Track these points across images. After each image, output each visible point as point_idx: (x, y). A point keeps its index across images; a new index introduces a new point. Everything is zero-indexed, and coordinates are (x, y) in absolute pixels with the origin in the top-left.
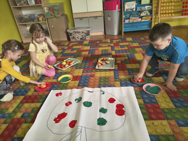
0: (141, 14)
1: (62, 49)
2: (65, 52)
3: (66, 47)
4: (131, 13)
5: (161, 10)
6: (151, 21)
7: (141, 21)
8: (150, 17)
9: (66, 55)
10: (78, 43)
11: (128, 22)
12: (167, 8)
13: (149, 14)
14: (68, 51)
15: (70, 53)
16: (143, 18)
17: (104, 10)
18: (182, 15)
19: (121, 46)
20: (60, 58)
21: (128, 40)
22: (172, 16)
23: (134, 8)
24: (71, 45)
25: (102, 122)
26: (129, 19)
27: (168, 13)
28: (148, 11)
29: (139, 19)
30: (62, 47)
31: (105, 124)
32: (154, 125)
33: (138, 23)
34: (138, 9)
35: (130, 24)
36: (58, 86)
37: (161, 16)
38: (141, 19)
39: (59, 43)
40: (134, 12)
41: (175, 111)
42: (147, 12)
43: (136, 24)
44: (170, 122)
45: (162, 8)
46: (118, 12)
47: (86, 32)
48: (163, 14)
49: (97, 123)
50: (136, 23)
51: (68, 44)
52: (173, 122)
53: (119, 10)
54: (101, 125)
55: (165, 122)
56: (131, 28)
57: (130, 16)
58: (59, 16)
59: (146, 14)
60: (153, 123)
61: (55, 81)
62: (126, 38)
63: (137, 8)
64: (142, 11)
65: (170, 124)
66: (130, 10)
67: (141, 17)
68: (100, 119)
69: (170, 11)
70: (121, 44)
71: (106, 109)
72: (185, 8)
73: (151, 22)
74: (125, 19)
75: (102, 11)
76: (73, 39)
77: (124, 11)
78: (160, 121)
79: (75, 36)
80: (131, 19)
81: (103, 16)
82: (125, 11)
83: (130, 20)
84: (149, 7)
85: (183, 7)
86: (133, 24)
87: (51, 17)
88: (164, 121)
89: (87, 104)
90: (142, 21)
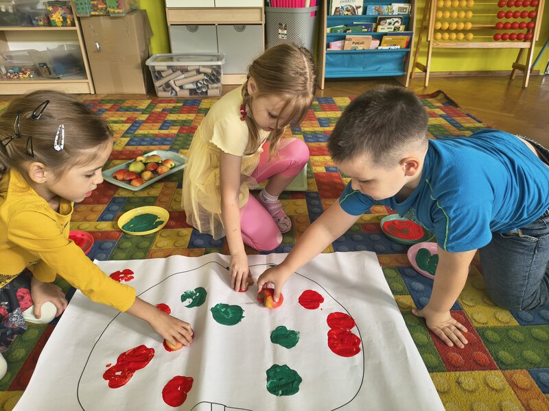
0: (380, 27)
1: (128, 119)
2: (140, 132)
3: (142, 113)
4: (348, 22)
5: (437, 20)
6: (407, 50)
7: (377, 48)
8: (406, 38)
9: (143, 140)
10: (181, 104)
11: (339, 49)
12: (455, 14)
13: (402, 28)
14: (151, 129)
15: (156, 135)
16: (385, 38)
17: (266, 4)
18: (496, 39)
19: (319, 120)
20: (124, 148)
21: (340, 105)
22: (466, 39)
23: (360, 7)
24: (160, 110)
25: (284, 381)
26: (343, 38)
27: (457, 31)
28: (401, 18)
29: (373, 42)
30: (128, 113)
31: (296, 390)
32: (465, 390)
33: (369, 53)
34: (372, 11)
35: (345, 56)
36: (119, 247)
37: (435, 38)
38: (378, 42)
39: (120, 100)
40: (359, 19)
41: (519, 336)
42: (397, 22)
43: (362, 56)
44: (511, 377)
45: (440, 14)
46: (312, 16)
47: (209, 71)
48: (441, 31)
49: (265, 384)
50: (363, 52)
51: (149, 105)
52: (522, 377)
53: (314, 9)
54: (280, 392)
55: (496, 378)
56: (346, 69)
57: (345, 31)
58: (121, 11)
59: (393, 27)
60: (459, 383)
61: (106, 229)
62: (334, 98)
63: (369, 7)
64: (381, 19)
65: (514, 385)
66: (346, 13)
67: (380, 37)
68: (276, 371)
69: (462, 26)
70: (321, 114)
71: (293, 332)
72: (504, 20)
73: (408, 54)
74: (329, 38)
75: (261, 8)
76: (165, 91)
77: (328, 14)
78: (479, 374)
79: (172, 82)
80: (350, 40)
81: (263, 25)
82: (333, 14)
83: (346, 42)
84: (404, 8)
85: (499, 16)
86: (353, 56)
87: (93, 13)
88: (493, 372)
89: (226, 312)
90: (380, 48)
